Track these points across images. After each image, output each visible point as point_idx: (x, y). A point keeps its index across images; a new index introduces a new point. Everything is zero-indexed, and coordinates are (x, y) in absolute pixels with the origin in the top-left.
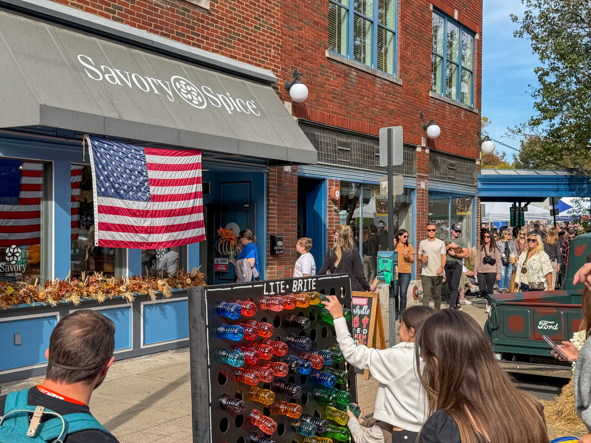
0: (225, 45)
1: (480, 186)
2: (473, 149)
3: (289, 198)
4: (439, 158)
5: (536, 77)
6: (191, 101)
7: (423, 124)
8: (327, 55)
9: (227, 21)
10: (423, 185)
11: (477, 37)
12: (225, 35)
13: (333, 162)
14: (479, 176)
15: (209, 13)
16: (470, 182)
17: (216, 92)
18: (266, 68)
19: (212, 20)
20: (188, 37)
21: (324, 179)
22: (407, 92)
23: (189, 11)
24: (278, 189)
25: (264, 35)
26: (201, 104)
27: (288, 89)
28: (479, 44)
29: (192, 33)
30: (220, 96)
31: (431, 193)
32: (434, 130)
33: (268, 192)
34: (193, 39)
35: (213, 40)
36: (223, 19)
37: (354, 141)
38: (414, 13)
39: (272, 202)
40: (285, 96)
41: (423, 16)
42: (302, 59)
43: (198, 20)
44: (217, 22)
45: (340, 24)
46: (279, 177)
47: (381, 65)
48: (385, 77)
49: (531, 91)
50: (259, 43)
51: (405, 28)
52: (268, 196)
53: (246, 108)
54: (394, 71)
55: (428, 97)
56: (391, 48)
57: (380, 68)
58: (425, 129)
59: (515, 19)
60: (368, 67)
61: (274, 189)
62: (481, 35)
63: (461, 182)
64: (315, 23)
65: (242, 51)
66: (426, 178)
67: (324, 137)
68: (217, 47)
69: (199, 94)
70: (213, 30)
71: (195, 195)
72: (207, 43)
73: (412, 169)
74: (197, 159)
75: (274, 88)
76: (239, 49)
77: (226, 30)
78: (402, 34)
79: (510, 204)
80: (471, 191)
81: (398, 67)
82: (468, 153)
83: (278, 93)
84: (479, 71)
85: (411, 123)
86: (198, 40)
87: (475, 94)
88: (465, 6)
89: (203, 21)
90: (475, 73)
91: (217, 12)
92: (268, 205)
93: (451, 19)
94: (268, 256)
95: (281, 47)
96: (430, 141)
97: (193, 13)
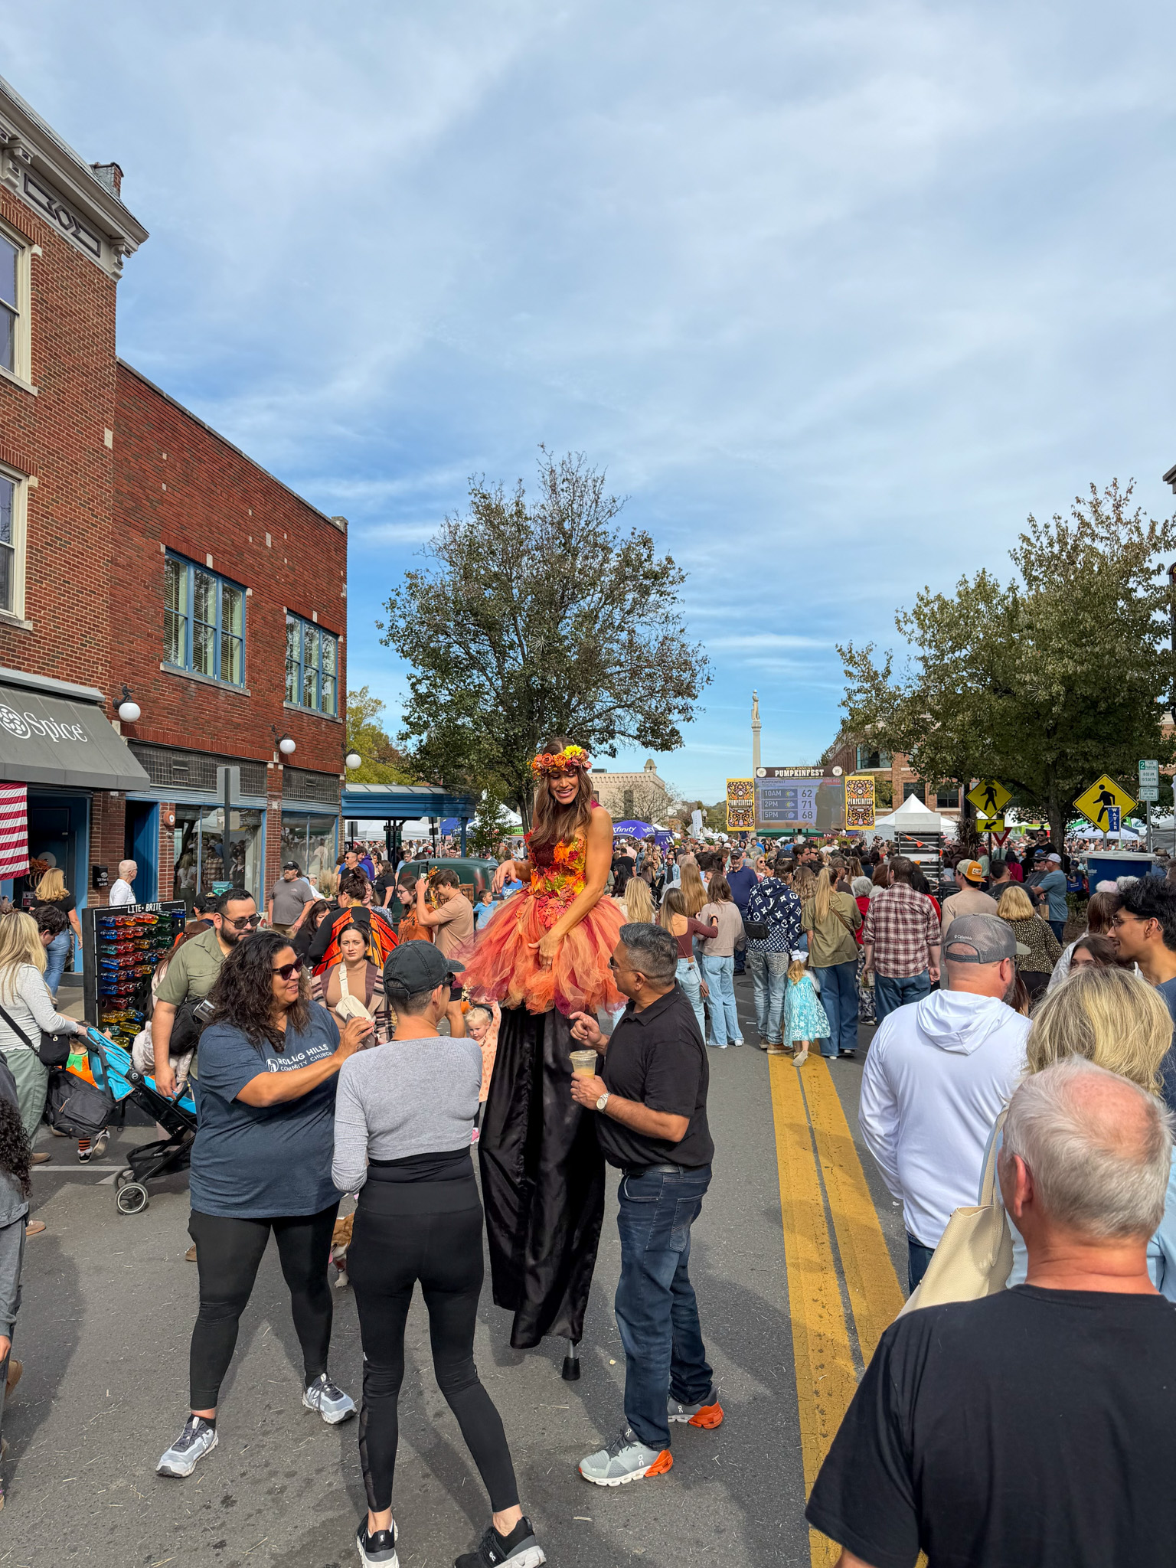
0: (48, 665)
1: (344, 804)
2: (337, 763)
3: (115, 825)
4: (294, 775)
5: (407, 684)
6: (14, 730)
7: (275, 737)
8: (162, 668)
9: (50, 640)
10: (275, 805)
11: (341, 639)
12: (48, 655)
13: (168, 783)
14: (343, 793)
15: (32, 634)
16: (334, 799)
17: (39, 718)
18: (92, 686)
19: (35, 641)
20: (8, 660)
21: (156, 803)
22: (257, 703)
23: (10, 634)
24: (103, 816)
25: (90, 652)
26: (25, 733)
27: (117, 706)
28: (342, 650)
29: (13, 656)
30: (43, 723)
31: (286, 813)
32: (288, 745)
33: (91, 819)
34: (13, 661)
35: (34, 661)
36: (46, 639)
37: (193, 759)
38: (264, 618)
39: (95, 830)
40: (113, 713)
41: (275, 621)
42: (133, 674)
43: (20, 642)
44: (39, 642)
45: (177, 631)
46: (105, 802)
47: (226, 676)
48: (230, 688)
49: (402, 701)
50: (85, 660)
51: (253, 635)
52: (91, 823)
53: (71, 733)
54: (241, 680)
55: (282, 708)
56: (237, 654)
57: (224, 677)
58: (278, 743)
59: (381, 626)
60: (210, 679)
61: (98, 815)
62: (345, 637)
63: (320, 800)
64: (149, 635)
65: (66, 670)
66: (279, 797)
67: (161, 756)
68: (39, 667)
69: (22, 723)
70: (35, 651)
71: (21, 829)
72: (28, 665)
73: (262, 787)
74: (23, 791)
75: (101, 707)
76: (62, 668)
77: (49, 650)
78: (250, 641)
79: (384, 823)
80: (334, 810)
81: (246, 676)
82: (331, 766)
83: (104, 712)
84: (344, 677)
85: (262, 737)
86: (19, 663)
87: (338, 702)
88: (325, 607)
89: (24, 643)
90: (339, 679)
91: (40, 632)
92: (91, 833)
93: (309, 621)
94: (89, 889)
95: (110, 662)
96: (283, 756)
97: (15, 635)
